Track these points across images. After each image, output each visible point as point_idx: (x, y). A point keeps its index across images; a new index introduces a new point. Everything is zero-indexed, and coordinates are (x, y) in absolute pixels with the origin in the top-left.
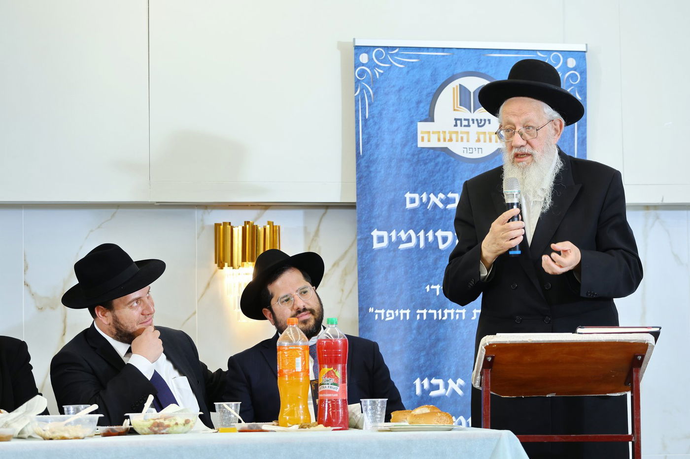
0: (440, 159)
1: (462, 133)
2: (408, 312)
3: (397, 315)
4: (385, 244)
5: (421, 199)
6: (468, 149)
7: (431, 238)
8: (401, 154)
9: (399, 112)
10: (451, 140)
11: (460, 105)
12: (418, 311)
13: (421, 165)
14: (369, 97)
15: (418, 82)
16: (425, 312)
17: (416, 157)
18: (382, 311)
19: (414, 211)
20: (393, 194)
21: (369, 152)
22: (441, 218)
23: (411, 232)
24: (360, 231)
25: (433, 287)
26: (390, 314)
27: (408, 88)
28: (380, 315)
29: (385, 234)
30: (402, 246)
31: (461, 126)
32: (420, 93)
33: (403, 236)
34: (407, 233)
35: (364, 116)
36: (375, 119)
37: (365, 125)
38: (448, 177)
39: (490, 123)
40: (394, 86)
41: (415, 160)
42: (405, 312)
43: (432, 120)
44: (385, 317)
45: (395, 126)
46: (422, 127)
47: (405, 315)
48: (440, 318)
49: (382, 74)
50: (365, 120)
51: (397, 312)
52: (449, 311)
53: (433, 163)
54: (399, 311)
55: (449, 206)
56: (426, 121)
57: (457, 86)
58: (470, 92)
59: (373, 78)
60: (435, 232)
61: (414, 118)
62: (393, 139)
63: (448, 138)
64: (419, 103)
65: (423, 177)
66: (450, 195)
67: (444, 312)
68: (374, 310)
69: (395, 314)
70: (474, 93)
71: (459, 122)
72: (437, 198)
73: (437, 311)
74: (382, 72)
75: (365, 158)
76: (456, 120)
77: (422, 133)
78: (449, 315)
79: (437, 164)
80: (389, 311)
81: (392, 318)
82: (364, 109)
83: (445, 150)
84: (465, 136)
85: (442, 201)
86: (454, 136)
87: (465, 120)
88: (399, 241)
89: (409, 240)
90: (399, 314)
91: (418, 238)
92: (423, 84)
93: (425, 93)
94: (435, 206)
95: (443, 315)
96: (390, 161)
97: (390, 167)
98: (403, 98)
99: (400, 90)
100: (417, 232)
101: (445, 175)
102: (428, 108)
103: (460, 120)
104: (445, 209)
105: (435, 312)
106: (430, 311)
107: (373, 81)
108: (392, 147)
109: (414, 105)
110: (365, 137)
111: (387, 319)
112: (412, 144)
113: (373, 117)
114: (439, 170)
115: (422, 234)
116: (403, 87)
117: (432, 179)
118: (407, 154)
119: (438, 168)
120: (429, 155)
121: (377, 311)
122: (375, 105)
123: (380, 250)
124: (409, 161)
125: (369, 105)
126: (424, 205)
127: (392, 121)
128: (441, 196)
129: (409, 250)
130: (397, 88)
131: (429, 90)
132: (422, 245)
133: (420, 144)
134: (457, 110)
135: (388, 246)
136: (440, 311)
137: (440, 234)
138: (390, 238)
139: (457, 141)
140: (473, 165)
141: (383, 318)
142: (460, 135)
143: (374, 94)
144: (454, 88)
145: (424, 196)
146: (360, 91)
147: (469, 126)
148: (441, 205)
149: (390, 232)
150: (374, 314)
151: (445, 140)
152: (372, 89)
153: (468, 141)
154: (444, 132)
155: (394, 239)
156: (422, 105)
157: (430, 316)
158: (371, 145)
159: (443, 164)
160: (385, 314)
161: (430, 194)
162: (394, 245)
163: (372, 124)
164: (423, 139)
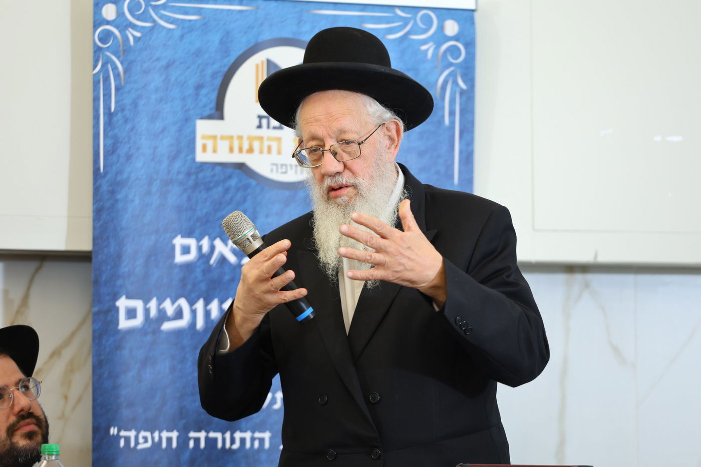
0: (233, 182)
1: (269, 139)
2: (174, 435)
3: (157, 439)
4: (138, 321)
5: (200, 248)
6: (279, 167)
7: (215, 313)
8: (169, 172)
9: (166, 103)
10: (251, 150)
12: (192, 434)
13: (200, 192)
14: (117, 76)
15: (198, 53)
16: (202, 435)
17: (193, 177)
18: (132, 434)
19: (188, 267)
20: (153, 238)
21: (114, 168)
23: (183, 302)
24: (97, 299)
26: (146, 440)
27: (182, 63)
28: (127, 439)
29: (138, 304)
30: (167, 326)
31: (268, 127)
32: (203, 71)
33: (169, 307)
34: (176, 305)
35: (107, 106)
36: (127, 113)
37: (109, 123)
40: (158, 59)
41: (191, 183)
42: (170, 434)
43: (221, 117)
44: (137, 443)
45: (159, 125)
46: (204, 127)
47: (169, 440)
48: (228, 445)
49: (139, 39)
50: (109, 115)
51: (156, 435)
52: (243, 435)
53: (220, 189)
54: (160, 433)
56: (210, 117)
57: (262, 62)
59: (124, 45)
61: (192, 112)
62: (156, 148)
63: (246, 146)
64: (199, 87)
65: (205, 211)
67: (235, 435)
68: (119, 431)
69: (153, 438)
71: (264, 121)
72: (226, 245)
73: (223, 433)
74: (138, 34)
75: (109, 176)
76: (260, 117)
77: (204, 137)
78: (243, 441)
79: (227, 191)
80: (143, 434)
81: (149, 444)
82: (107, 96)
83: (241, 167)
84: (274, 145)
85: (234, 253)
86: (256, 145)
88: (162, 317)
89: (179, 315)
90: (160, 438)
91: (194, 313)
92: (206, 56)
93: (209, 71)
94: (223, 260)
95: (233, 441)
96: (150, 183)
97: (149, 193)
98: (173, 79)
99: (168, 66)
100: (192, 303)
102: (214, 96)
103: (268, 118)
105: (218, 435)
106: (212, 435)
107: (124, 51)
108: (153, 159)
109: (191, 91)
110: (110, 142)
111: (140, 447)
112: (187, 155)
113: (123, 110)
114: (231, 199)
115: (200, 305)
116: (174, 62)
118: (179, 173)
119: (228, 196)
120: (214, 176)
121: (123, 433)
122: (127, 88)
123: (131, 332)
124: (181, 183)
125: (117, 89)
126: (204, 258)
127: (154, 118)
129: (178, 333)
130: (164, 63)
131: (216, 67)
132: (200, 323)
133: (201, 157)
135: (144, 326)
136: (228, 435)
138: (147, 311)
139: (261, 152)
140: (287, 193)
141: (132, 444)
142: (266, 143)
143: (125, 72)
144: (257, 66)
145: (205, 243)
146: (103, 66)
147: (281, 127)
148: (232, 259)
149: (146, 301)
150: (118, 437)
151: (241, 150)
152: (122, 63)
153: (279, 153)
154: (240, 138)
155: (153, 313)
156: (204, 91)
157: (211, 442)
158: (119, 156)
159: (238, 190)
160: (137, 438)
161: (215, 239)
162: (153, 324)
163: (121, 122)
164: (204, 148)
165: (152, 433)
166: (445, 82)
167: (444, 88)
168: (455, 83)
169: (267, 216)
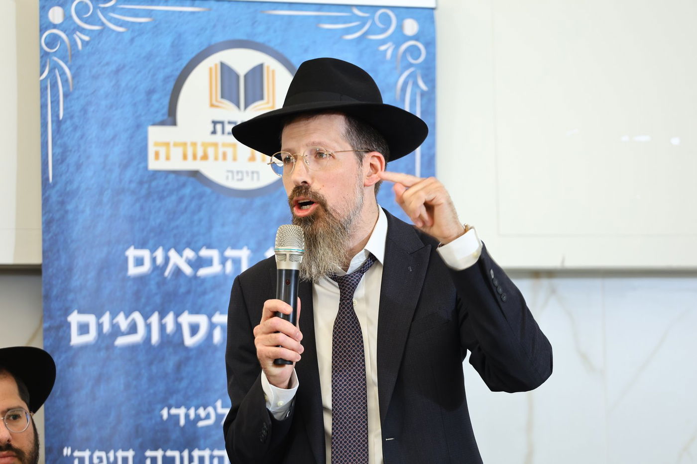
0: (187, 191)
1: (224, 145)
2: (130, 454)
3: (112, 459)
4: (91, 336)
5: (154, 260)
6: (235, 174)
7: (170, 327)
8: (120, 181)
9: (117, 109)
10: (205, 157)
11: (222, 97)
12: (149, 453)
13: (153, 201)
14: (65, 82)
15: (149, 57)
16: (159, 454)
17: (146, 186)
18: (86, 454)
19: (141, 279)
20: (105, 250)
21: (64, 178)
22: (188, 292)
23: (137, 316)
24: (47, 314)
25: (174, 411)
26: (101, 460)
27: (132, 67)
28: (81, 460)
29: (91, 319)
30: (121, 341)
31: (223, 133)
32: (154, 75)
33: (123, 322)
34: (130, 319)
35: (55, 114)
36: (76, 120)
37: (57, 131)
38: (200, 221)
40: (108, 64)
41: (144, 192)
42: (125, 454)
43: (174, 123)
45: (109, 132)
46: (156, 134)
47: (125, 460)
48: (186, 463)
49: (88, 43)
50: (58, 123)
51: (111, 454)
52: (201, 453)
53: (174, 198)
54: (115, 453)
55: (203, 272)
56: (162, 123)
57: (216, 65)
58: (238, 77)
59: (71, 46)
60: (177, 315)
61: (143, 118)
62: (106, 156)
63: (200, 154)
64: (150, 92)
65: (158, 221)
66: (204, 253)
67: (193, 454)
68: (73, 451)
69: (108, 458)
70: (246, 76)
71: (219, 127)
72: (181, 256)
73: (181, 452)
74: (86, 38)
75: (58, 187)
76: (215, 123)
77: (156, 144)
78: (202, 459)
79: (181, 200)
80: (97, 454)
82: (55, 102)
83: (196, 174)
84: (230, 152)
85: (190, 263)
86: (211, 151)
87: (230, 123)
88: (116, 332)
89: (133, 329)
90: (116, 458)
91: (148, 327)
92: (157, 60)
93: (161, 75)
94: (178, 271)
95: (191, 460)
96: (101, 193)
97: (99, 203)
98: (123, 84)
99: (118, 71)
100: (146, 317)
101: (196, 218)
102: (166, 101)
103: (222, 123)
104: (195, 277)
105: (176, 454)
106: (169, 453)
107: (72, 56)
108: (104, 168)
109: (142, 96)
110: (59, 150)
112: (139, 163)
113: (72, 117)
114: (186, 209)
115: (154, 319)
116: (124, 66)
117: (173, 224)
118: (130, 182)
119: (183, 205)
120: (168, 184)
121: (77, 454)
122: (75, 96)
123: (84, 348)
124: (133, 192)
125: (66, 96)
126: (159, 270)
127: (104, 125)
128: (189, 253)
129: (133, 348)
130: (113, 67)
131: (168, 71)
132: (155, 338)
133: (154, 165)
134: (217, 107)
135: (97, 342)
136: (186, 454)
137: (186, 319)
138: (100, 326)
139: (216, 159)
140: (243, 201)
142: (221, 150)
143: (73, 77)
144: (211, 69)
145: (159, 254)
146: (50, 72)
148: (187, 270)
149: (99, 316)
150: (72, 458)
151: (195, 157)
152: (70, 68)
153: (235, 159)
154: (194, 144)
155: (106, 328)
156: (155, 97)
158: (68, 165)
159: (192, 198)
160: (91, 458)
161: (169, 250)
162: (106, 340)
163: (70, 129)
164: (157, 155)
165: (107, 453)
166: (405, 84)
167: (404, 89)
168: (415, 84)
169: (223, 225)
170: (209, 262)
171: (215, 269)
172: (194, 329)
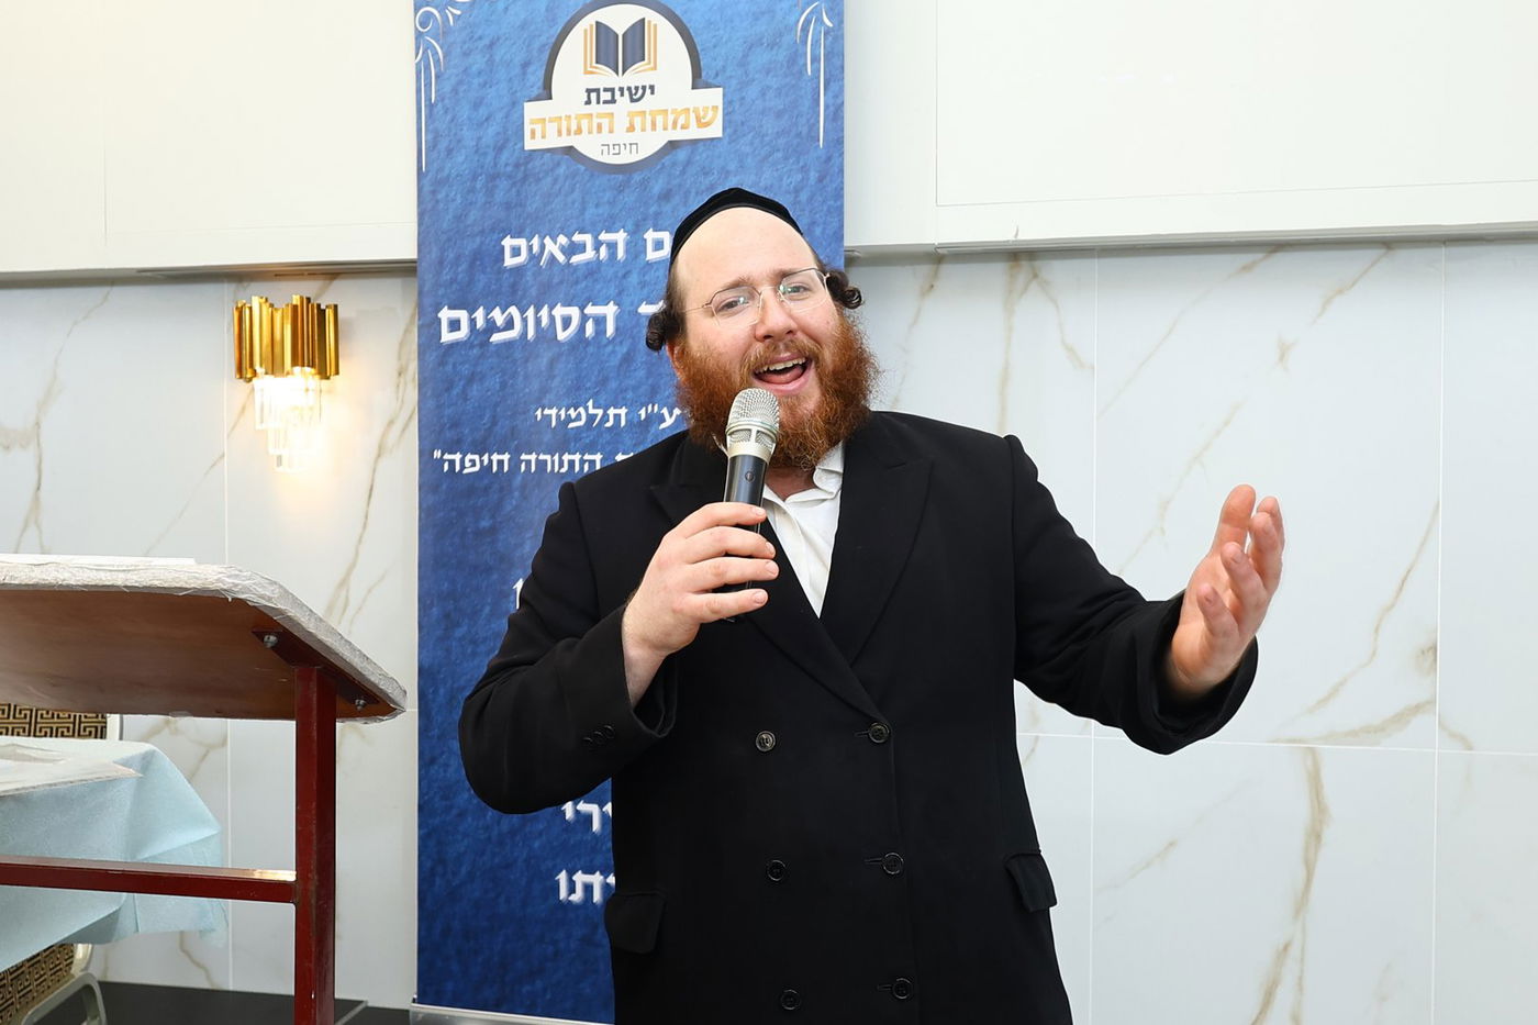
0: (561, 170)
1: (599, 116)
2: (506, 457)
3: (486, 462)
4: (462, 334)
5: (530, 248)
6: (611, 147)
7: (545, 322)
8: (495, 165)
9: (491, 87)
10: (579, 131)
11: (597, 62)
12: (524, 457)
13: (529, 185)
14: (437, 62)
15: (524, 26)
16: (533, 457)
17: (522, 168)
18: (457, 457)
19: (518, 271)
20: (478, 240)
21: (435, 165)
22: (561, 282)
23: (513, 310)
24: (420, 307)
25: (547, 412)
26: (473, 463)
27: (507, 39)
28: (452, 462)
29: (462, 315)
30: (496, 338)
31: (598, 102)
32: (528, 46)
33: (498, 317)
34: (507, 313)
35: (428, 98)
36: (447, 101)
37: (430, 116)
38: (573, 203)
39: (652, 93)
40: (480, 38)
41: (520, 175)
42: (501, 457)
43: (551, 98)
44: (463, 467)
45: (483, 112)
46: (532, 111)
47: (501, 463)
48: (556, 469)
49: (459, 16)
50: (430, 106)
51: (486, 458)
52: (572, 457)
53: (549, 179)
54: (490, 456)
55: (575, 259)
56: (538, 98)
57: (592, 26)
58: (617, 36)
59: (444, 26)
60: (551, 309)
61: (518, 94)
62: (480, 138)
63: (574, 128)
64: (525, 65)
65: (534, 206)
66: (577, 238)
67: (563, 458)
68: (443, 454)
69: (482, 462)
70: (624, 35)
71: (594, 95)
72: (556, 243)
73: (553, 456)
74: (458, 12)
75: (429, 177)
76: (589, 91)
77: (532, 122)
78: (571, 463)
79: (555, 181)
80: (469, 457)
81: (477, 468)
82: (429, 85)
83: (570, 150)
84: (605, 122)
85: (563, 250)
86: (585, 125)
87: (606, 90)
88: (492, 327)
89: (509, 325)
90: (491, 461)
91: (525, 320)
92: (533, 27)
93: (536, 44)
94: (553, 258)
95: (561, 465)
96: (475, 178)
97: (472, 190)
98: (497, 58)
99: (491, 45)
100: (523, 311)
101: (570, 199)
102: (541, 73)
103: (597, 91)
104: (568, 265)
105: (548, 457)
106: (542, 457)
107: (443, 33)
108: (476, 152)
109: (517, 70)
110: (430, 137)
111: (465, 471)
112: (516, 144)
113: (443, 100)
114: (560, 189)
115: (530, 313)
116: (498, 39)
117: (549, 208)
118: (507, 165)
119: (557, 187)
120: (543, 164)
121: (447, 456)
122: (446, 76)
123: (453, 345)
124: (510, 177)
125: (437, 77)
126: (534, 258)
127: (476, 105)
128: (562, 240)
129: (509, 344)
130: (486, 41)
131: (543, 39)
132: (531, 333)
133: (529, 145)
134: (592, 73)
135: (469, 338)
136: (556, 457)
137: (559, 311)
138: (473, 322)
139: (590, 132)
140: (621, 177)
141: (458, 468)
142: (595, 121)
143: (444, 57)
144: (586, 31)
145: (535, 242)
146: (423, 53)
147: (613, 101)
148: (561, 258)
149: (472, 311)
150: (442, 461)
151: (569, 133)
152: (441, 48)
153: (611, 131)
154: (569, 117)
155: (480, 323)
156: (531, 69)
157: (541, 464)
158: (439, 152)
159: (566, 178)
160: (462, 461)
161: (544, 238)
162: (481, 336)
163: (441, 112)
164: (533, 133)
166: (807, 22)
167: (805, 29)
168: (820, 21)
169: (597, 206)
170: (582, 248)
171: (589, 254)
172: (567, 322)
